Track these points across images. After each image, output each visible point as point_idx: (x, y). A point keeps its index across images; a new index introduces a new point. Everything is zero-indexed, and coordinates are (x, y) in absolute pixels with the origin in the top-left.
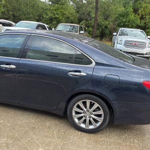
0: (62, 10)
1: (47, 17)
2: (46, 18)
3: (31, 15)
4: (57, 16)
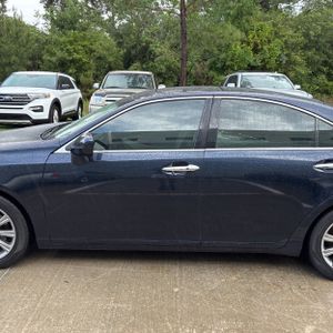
0: (86, 43)
1: (54, 59)
2: (50, 61)
3: (13, 58)
4: (75, 56)
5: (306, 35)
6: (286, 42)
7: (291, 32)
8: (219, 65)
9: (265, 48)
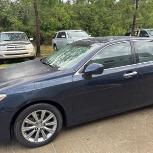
5: (79, 14)
6: (71, 17)
7: (72, 12)
8: (44, 27)
9: (63, 19)
